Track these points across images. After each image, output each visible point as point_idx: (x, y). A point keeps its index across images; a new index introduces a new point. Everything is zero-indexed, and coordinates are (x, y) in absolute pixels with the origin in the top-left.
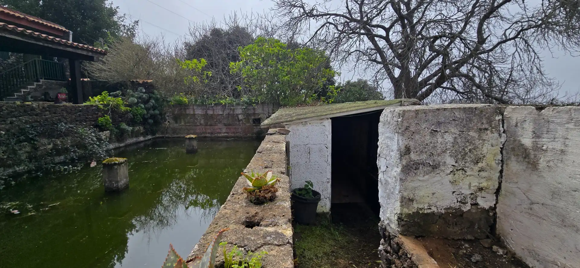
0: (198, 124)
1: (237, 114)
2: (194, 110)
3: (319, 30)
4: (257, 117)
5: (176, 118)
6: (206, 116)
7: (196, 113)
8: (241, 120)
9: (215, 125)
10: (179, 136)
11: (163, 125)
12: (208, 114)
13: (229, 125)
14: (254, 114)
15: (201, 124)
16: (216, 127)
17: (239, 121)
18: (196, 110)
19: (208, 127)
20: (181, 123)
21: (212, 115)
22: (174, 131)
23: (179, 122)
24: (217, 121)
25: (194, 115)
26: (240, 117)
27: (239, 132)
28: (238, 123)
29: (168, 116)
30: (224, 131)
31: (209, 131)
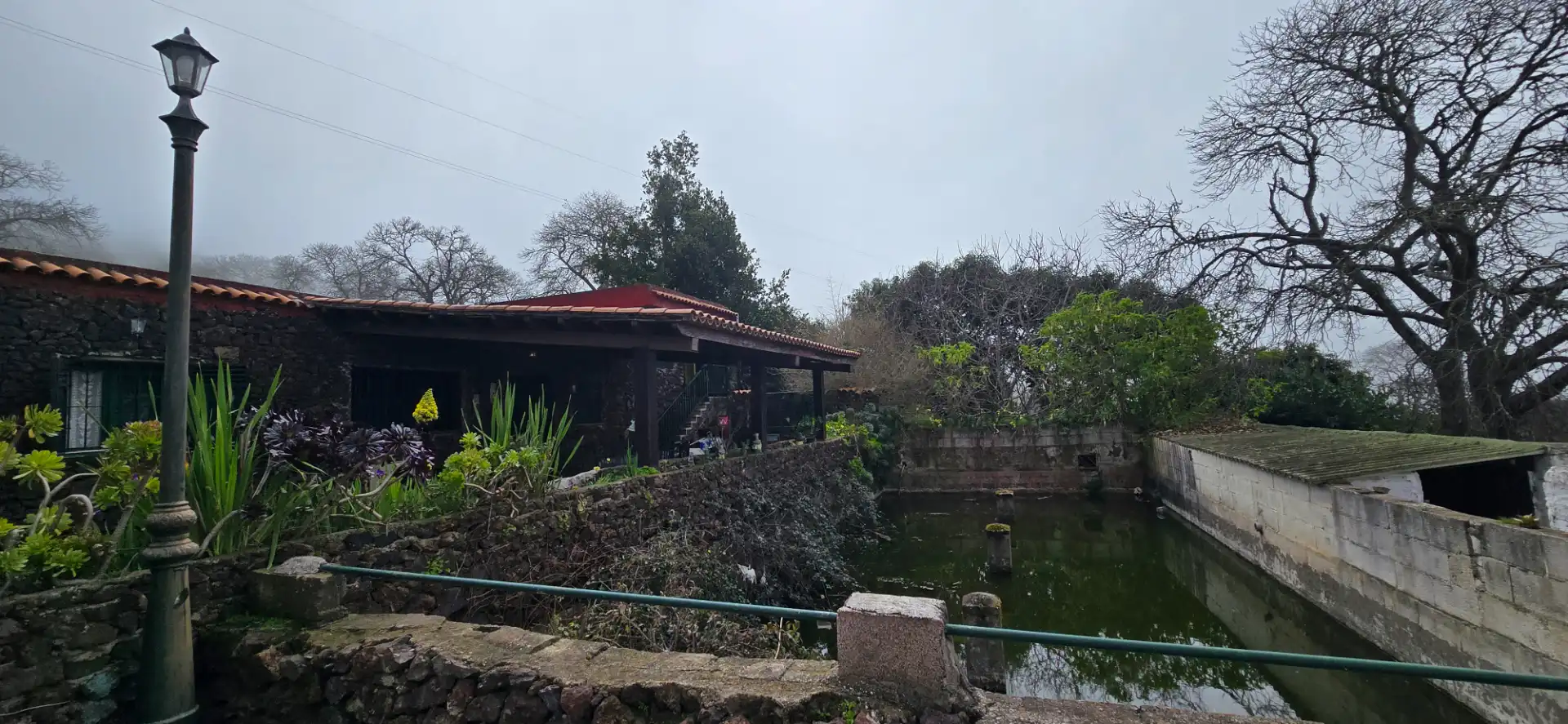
0: (962, 467)
1: (1042, 447)
2: (953, 441)
3: (1212, 263)
4: (1086, 452)
5: (919, 457)
6: (977, 451)
7: (957, 445)
8: (1053, 458)
9: (998, 470)
10: (926, 490)
11: (895, 470)
12: (981, 448)
13: (1027, 469)
14: (1080, 446)
15: (968, 467)
16: (1000, 473)
17: (1049, 460)
18: (957, 440)
19: (984, 473)
20: (927, 465)
21: (990, 448)
22: (916, 481)
23: (924, 462)
24: (1000, 461)
25: (954, 449)
26: (1051, 452)
27: (1048, 484)
28: (1046, 465)
29: (903, 453)
30: (1016, 480)
31: (985, 481)
